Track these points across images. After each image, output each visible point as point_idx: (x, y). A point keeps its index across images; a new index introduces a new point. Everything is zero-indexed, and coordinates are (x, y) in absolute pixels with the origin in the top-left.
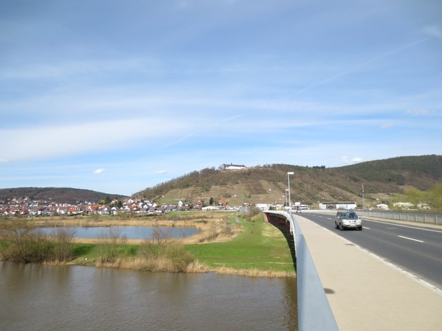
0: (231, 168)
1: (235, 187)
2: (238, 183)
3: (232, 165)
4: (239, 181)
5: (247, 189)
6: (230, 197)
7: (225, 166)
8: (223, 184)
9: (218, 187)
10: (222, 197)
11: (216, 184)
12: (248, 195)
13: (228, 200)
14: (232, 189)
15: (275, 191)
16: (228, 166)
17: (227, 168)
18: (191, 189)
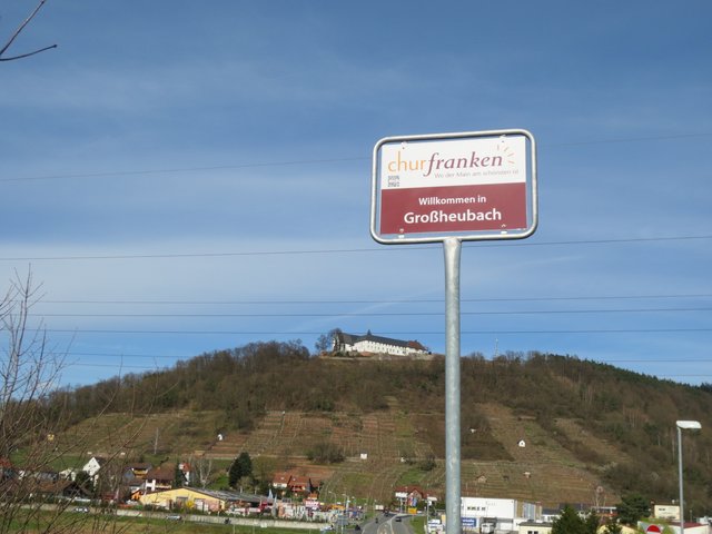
0: (364, 347)
1: (371, 421)
2: (385, 407)
3: (370, 337)
4: (392, 401)
5: (419, 435)
6: (337, 459)
7: (343, 338)
8: (322, 407)
9: (296, 417)
10: (300, 459)
11: (291, 406)
12: (420, 457)
13: (324, 473)
14: (358, 428)
15: (546, 452)
16: (355, 339)
17: (348, 348)
18: (180, 415)
